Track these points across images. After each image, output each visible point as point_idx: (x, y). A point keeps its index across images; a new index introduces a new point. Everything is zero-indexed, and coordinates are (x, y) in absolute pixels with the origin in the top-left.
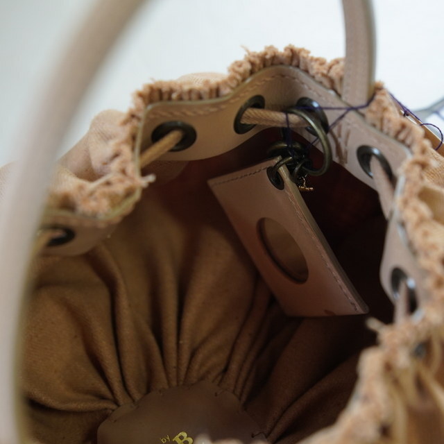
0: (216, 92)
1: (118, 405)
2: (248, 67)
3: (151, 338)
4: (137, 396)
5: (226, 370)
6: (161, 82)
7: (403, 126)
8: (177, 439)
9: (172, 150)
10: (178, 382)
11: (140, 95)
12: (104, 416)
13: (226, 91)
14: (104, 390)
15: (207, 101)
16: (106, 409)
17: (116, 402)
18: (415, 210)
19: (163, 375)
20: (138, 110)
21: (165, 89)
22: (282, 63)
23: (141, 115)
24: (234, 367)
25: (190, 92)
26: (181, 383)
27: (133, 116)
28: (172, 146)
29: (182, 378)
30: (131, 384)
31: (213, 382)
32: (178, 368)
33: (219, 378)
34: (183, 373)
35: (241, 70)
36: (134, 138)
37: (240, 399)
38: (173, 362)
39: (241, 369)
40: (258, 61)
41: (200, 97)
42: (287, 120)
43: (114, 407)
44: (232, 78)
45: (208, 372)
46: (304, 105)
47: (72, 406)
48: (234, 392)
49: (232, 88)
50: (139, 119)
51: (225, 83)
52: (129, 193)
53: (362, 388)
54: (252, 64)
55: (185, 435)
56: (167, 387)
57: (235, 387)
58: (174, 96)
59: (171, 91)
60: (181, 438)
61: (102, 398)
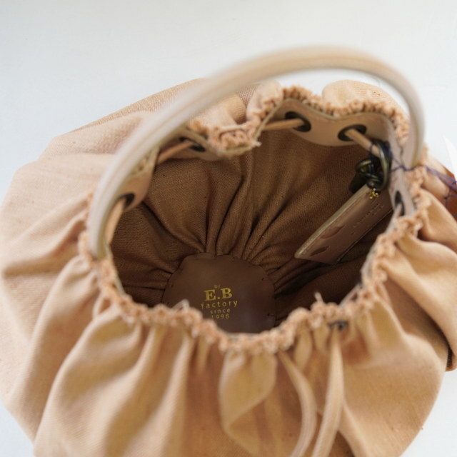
0: (331, 112)
1: (205, 252)
2: (360, 107)
3: (249, 223)
4: (219, 252)
5: (279, 268)
6: (303, 89)
7: (418, 196)
8: (223, 290)
9: (294, 128)
10: (248, 258)
11: (285, 92)
12: (194, 252)
13: (336, 115)
14: (203, 238)
15: (323, 114)
16: (197, 249)
17: (205, 249)
18: (386, 248)
19: (241, 249)
20: (278, 100)
21: (302, 95)
22: (385, 114)
23: (278, 103)
24: (284, 270)
25: (316, 105)
26: (249, 260)
27: (272, 101)
28: (296, 126)
29: (251, 258)
30: (220, 243)
31: (267, 271)
32: (252, 250)
33: (272, 271)
34: (253, 255)
35: (354, 107)
36: (267, 113)
37: (275, 290)
38: (251, 246)
39: (288, 273)
40: (369, 106)
41: (321, 110)
42: (371, 148)
43: (202, 251)
44: (345, 110)
45: (268, 264)
46: (385, 146)
47: (180, 236)
48: (274, 284)
49: (341, 115)
50: (275, 105)
51: (339, 111)
52: (242, 145)
53: (284, 326)
54: (365, 106)
55: (229, 290)
56: (239, 257)
57: (277, 282)
58: (305, 102)
59: (305, 98)
60: (226, 291)
61: (200, 242)
